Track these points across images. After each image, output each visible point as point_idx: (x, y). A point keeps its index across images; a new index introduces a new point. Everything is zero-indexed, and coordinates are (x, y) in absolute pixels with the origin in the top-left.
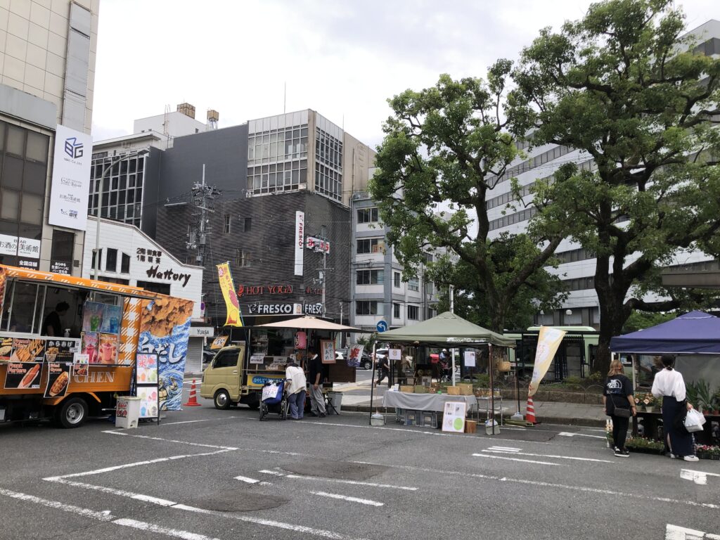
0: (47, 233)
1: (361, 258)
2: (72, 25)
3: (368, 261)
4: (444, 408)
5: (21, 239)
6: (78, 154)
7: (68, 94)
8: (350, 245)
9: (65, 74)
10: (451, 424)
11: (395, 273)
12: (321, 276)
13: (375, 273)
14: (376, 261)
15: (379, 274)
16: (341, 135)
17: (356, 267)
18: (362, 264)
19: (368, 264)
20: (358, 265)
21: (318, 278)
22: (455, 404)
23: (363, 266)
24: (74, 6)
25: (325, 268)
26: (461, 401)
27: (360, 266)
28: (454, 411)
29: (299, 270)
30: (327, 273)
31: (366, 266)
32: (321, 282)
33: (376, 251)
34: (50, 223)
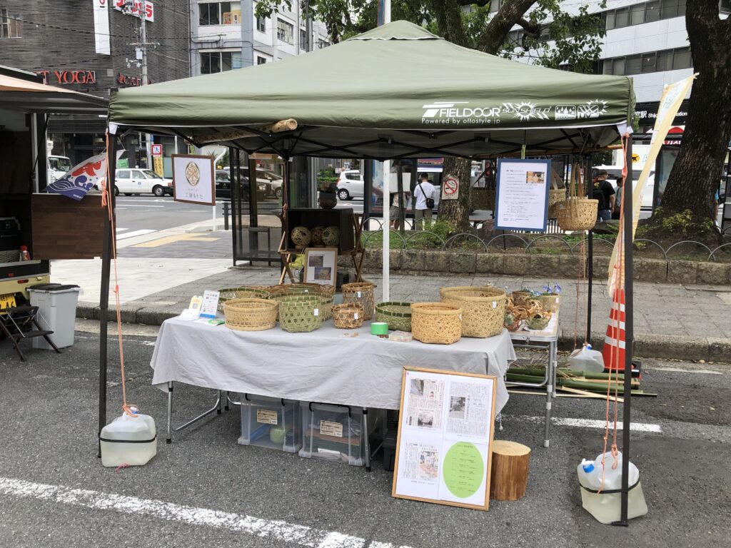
1: (206, 33)
3: (217, 38)
4: (400, 399)
8: (187, 11)
10: (431, 470)
11: (259, 58)
12: (139, 55)
13: (228, 56)
14: (229, 37)
15: (234, 57)
17: (199, 46)
18: (208, 43)
19: (217, 42)
20: (201, 43)
21: (134, 57)
22: (446, 384)
23: (210, 46)
25: (145, 42)
26: (474, 372)
27: (205, 46)
28: (442, 414)
29: (102, 45)
30: (149, 51)
31: (215, 45)
32: (139, 65)
33: (228, 22)
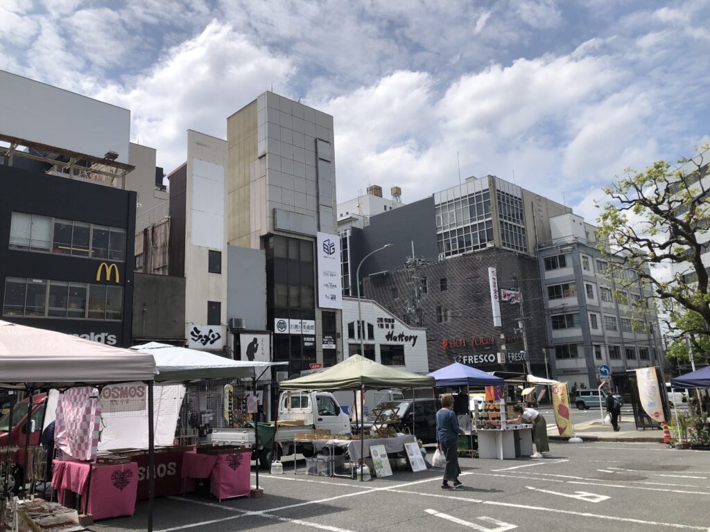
0: (318, 314)
1: (554, 304)
2: (320, 156)
3: (562, 306)
5: (303, 321)
6: (332, 251)
7: (322, 208)
8: (540, 292)
9: (318, 193)
11: (591, 315)
12: (520, 325)
13: (570, 317)
14: (570, 305)
15: (575, 318)
16: (519, 192)
17: (550, 313)
18: (556, 310)
19: (562, 309)
20: (551, 310)
21: (518, 328)
23: (557, 312)
24: (319, 142)
25: (523, 318)
27: (554, 312)
29: (497, 322)
30: (525, 322)
31: (561, 311)
32: (521, 331)
33: (568, 296)
34: (320, 306)
